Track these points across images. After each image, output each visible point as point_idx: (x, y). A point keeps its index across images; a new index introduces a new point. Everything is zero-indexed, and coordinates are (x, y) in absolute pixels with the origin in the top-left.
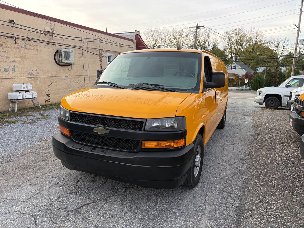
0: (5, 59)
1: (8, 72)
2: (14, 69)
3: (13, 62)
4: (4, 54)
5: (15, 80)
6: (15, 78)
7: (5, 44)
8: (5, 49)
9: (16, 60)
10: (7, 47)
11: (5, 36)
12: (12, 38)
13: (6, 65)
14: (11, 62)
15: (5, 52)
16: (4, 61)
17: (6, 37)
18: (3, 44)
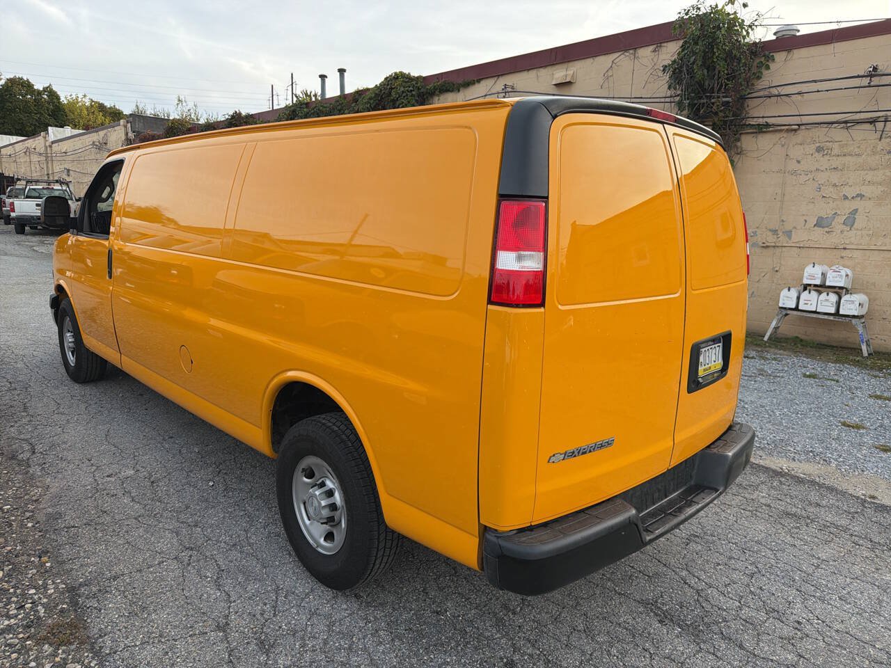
0: (828, 191)
1: (827, 229)
2: (850, 221)
3: (853, 198)
4: (830, 177)
5: (844, 253)
6: (845, 249)
7: (841, 147)
8: (836, 162)
9: (866, 190)
10: (844, 155)
11: (846, 122)
12: (873, 122)
13: (825, 210)
14: (846, 198)
15: (834, 168)
16: (823, 197)
17: (849, 125)
18: (836, 146)
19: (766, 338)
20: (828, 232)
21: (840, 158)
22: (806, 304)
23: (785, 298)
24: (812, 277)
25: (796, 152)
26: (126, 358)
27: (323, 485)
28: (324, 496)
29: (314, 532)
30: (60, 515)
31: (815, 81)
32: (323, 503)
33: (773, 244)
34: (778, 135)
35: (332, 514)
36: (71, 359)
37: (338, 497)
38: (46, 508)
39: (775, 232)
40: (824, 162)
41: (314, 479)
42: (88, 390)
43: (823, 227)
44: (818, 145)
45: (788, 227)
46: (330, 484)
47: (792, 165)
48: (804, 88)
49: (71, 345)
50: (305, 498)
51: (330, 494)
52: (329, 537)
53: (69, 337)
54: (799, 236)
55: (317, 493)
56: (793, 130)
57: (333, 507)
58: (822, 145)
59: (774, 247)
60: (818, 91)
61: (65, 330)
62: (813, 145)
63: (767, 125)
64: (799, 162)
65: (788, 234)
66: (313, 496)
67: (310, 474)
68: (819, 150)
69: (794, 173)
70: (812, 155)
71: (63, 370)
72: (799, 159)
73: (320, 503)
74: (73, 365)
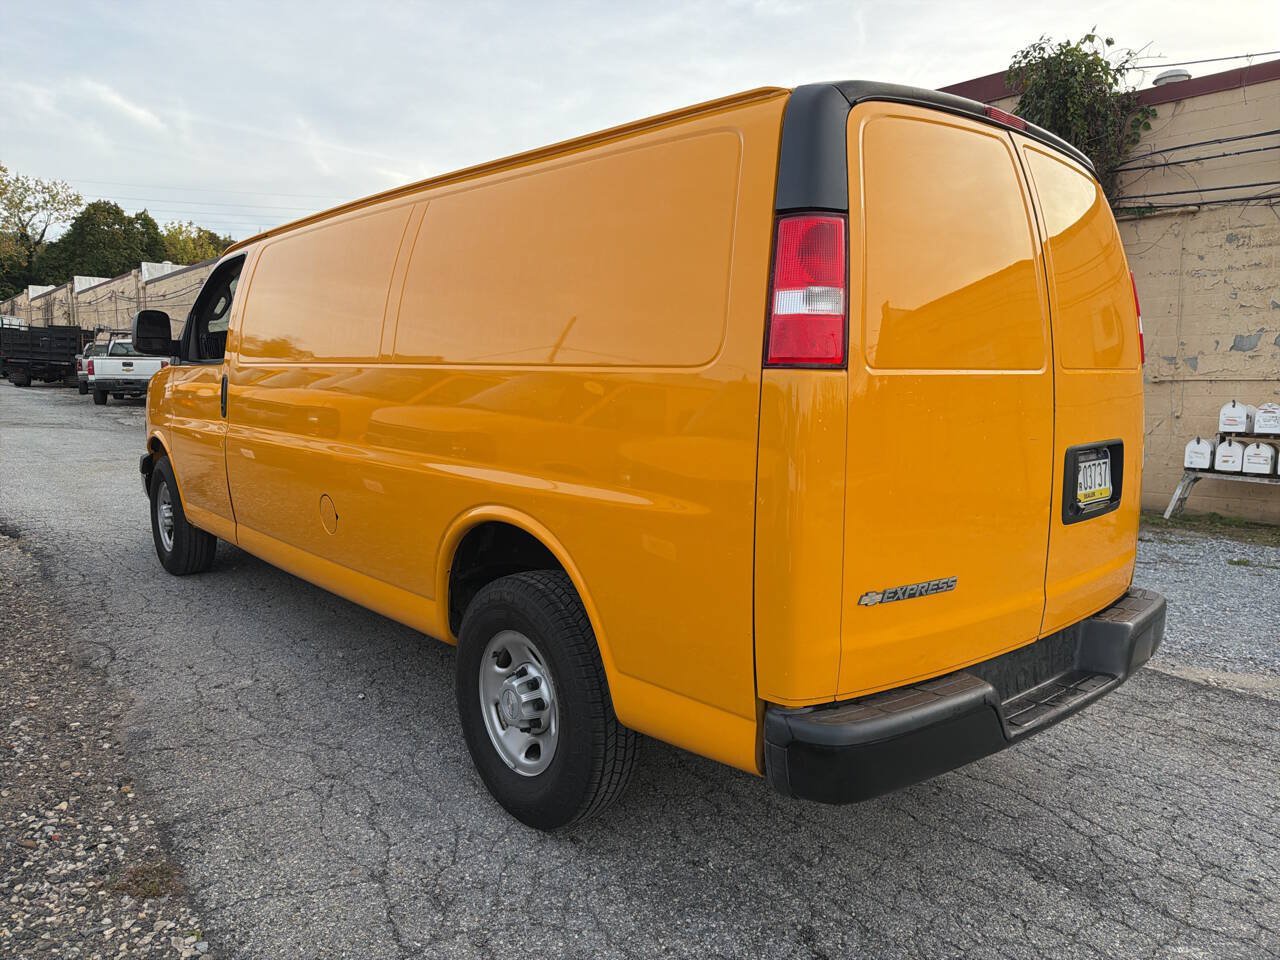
0: (1249, 298)
1: (1250, 353)
4: (1249, 277)
7: (1265, 233)
8: (1258, 255)
10: (1270, 245)
11: (1269, 197)
13: (1245, 325)
14: (1276, 306)
15: (1255, 264)
16: (1242, 306)
17: (1273, 200)
18: (1256, 232)
19: (1167, 515)
20: (1252, 357)
21: (1264, 249)
22: (1225, 461)
23: (1193, 455)
24: (1232, 421)
25: (1197, 244)
26: (244, 527)
27: (523, 673)
28: (525, 687)
29: (511, 745)
30: (148, 734)
31: (1219, 141)
32: (524, 698)
33: (1170, 379)
34: (1169, 221)
35: (535, 715)
36: (168, 543)
37: (545, 691)
38: (129, 725)
39: (1172, 360)
40: (1240, 257)
41: (509, 668)
42: (188, 584)
43: (1244, 351)
44: (1229, 232)
45: (1191, 352)
46: (533, 672)
47: (1193, 263)
48: (1202, 152)
49: (168, 521)
50: (498, 697)
51: (534, 685)
52: (533, 751)
53: (165, 511)
54: (1209, 365)
55: (515, 684)
56: (1190, 212)
57: (538, 704)
58: (1234, 232)
59: (1171, 382)
60: (1224, 155)
61: (160, 500)
62: (1221, 233)
63: (1151, 207)
64: (1201, 258)
65: (1193, 362)
66: (510, 688)
67: (504, 660)
68: (1230, 239)
69: (1196, 274)
70: (1221, 246)
71: (155, 560)
72: (1203, 253)
73: (519, 698)
74: (169, 550)
